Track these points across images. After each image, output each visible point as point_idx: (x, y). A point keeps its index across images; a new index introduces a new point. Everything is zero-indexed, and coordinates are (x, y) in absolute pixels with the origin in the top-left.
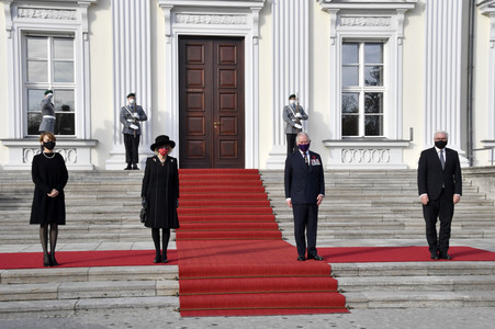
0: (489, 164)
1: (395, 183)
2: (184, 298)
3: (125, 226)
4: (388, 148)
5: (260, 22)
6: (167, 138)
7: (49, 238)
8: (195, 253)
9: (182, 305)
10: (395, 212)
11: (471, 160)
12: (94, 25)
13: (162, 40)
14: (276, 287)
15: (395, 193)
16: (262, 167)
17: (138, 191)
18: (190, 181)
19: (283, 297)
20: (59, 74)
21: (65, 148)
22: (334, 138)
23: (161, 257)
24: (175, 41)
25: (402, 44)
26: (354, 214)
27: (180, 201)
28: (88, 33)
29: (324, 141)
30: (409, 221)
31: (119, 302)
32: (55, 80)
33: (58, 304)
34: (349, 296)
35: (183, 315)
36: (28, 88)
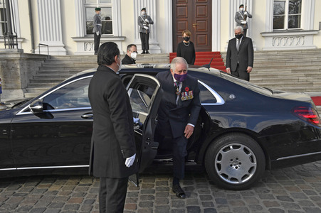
1: (307, 57)
4: (303, 36)
10: (307, 76)
15: (307, 64)
16: (223, 50)
22: (268, 31)
26: (280, 77)
29: (261, 33)
30: (316, 81)
32: (101, 2)
36: (85, 7)
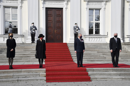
0: (129, 42)
1: (103, 46)
2: (47, 77)
3: (31, 58)
4: (101, 37)
5: (67, 4)
6: (42, 35)
7: (11, 61)
8: (50, 65)
9: (47, 79)
10: (103, 54)
11: (124, 41)
12: (23, 5)
13: (41, 9)
14: (72, 74)
15: (103, 49)
16: (68, 42)
17: (35, 49)
18: (49, 46)
19: (74, 77)
20: (13, 18)
21: (15, 37)
22: (87, 35)
23: (41, 66)
24: (45, 9)
25: (105, 10)
26: (92, 55)
27: (46, 51)
28: (21, 7)
29: (84, 36)
30: (107, 57)
31: (30, 78)
32: (12, 19)
33: (13, 79)
34: (91, 77)
35: (47, 82)
36: (5, 21)
